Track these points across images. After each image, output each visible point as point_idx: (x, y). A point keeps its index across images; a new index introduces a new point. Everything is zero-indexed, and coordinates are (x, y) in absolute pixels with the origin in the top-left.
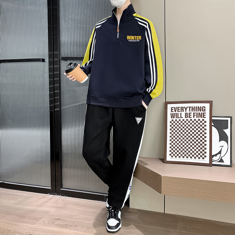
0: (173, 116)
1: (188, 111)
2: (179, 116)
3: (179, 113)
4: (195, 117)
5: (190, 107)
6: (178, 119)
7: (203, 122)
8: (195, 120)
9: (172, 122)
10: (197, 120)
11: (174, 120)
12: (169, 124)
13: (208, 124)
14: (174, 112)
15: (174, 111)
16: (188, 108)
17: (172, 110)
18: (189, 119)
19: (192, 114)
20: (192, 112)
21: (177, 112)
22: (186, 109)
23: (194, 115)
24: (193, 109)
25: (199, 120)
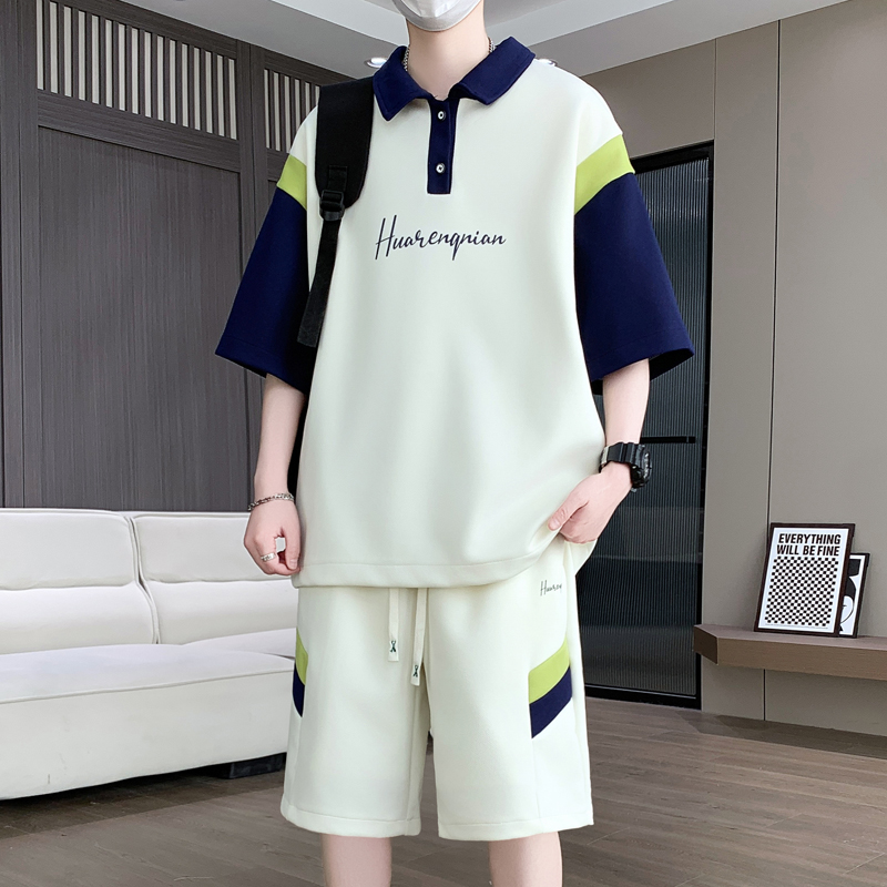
0: (781, 550)
1: (809, 544)
2: (793, 551)
3: (794, 545)
4: (821, 553)
5: (814, 536)
6: (789, 557)
7: (833, 563)
8: (820, 559)
9: (779, 561)
10: (823, 559)
11: (783, 557)
12: (771, 563)
13: (840, 567)
14: (784, 544)
15: (784, 540)
16: (811, 537)
17: (781, 538)
18: (810, 557)
19: (816, 549)
20: (817, 546)
21: (789, 543)
22: (807, 538)
23: (819, 551)
24: (819, 539)
25: (827, 559)
